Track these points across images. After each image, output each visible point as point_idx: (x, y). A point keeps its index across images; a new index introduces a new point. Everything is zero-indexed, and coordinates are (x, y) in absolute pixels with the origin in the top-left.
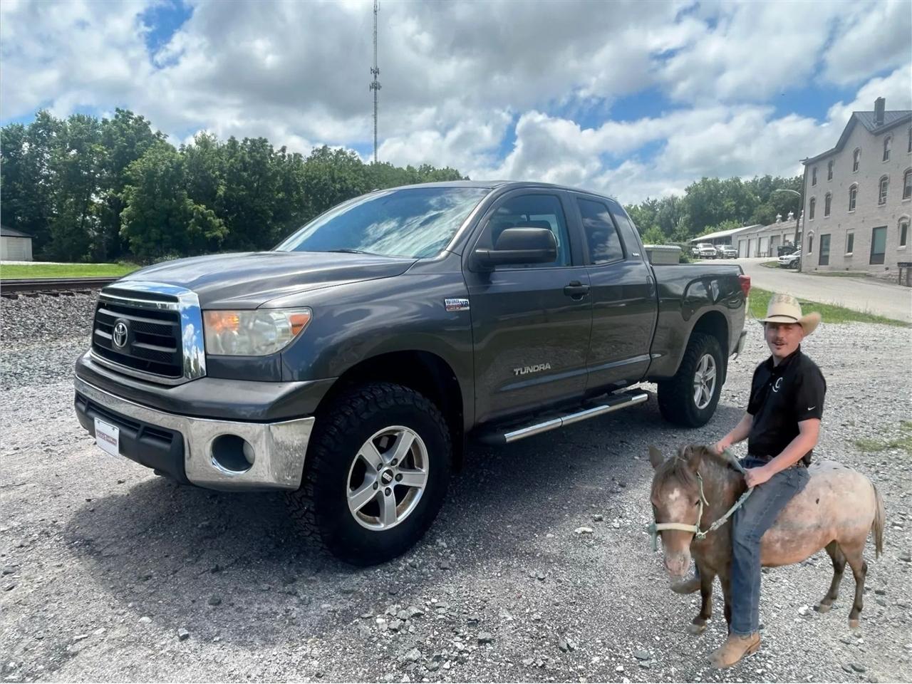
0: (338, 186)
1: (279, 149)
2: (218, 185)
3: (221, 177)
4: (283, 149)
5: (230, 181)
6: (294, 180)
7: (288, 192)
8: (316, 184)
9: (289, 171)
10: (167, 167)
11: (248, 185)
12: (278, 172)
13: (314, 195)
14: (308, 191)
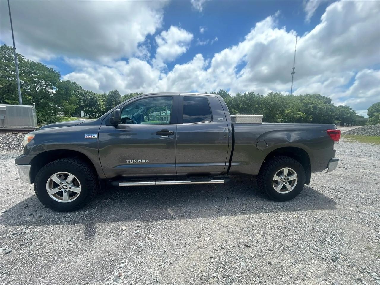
0: (273, 103)
1: (257, 94)
2: (240, 105)
3: (241, 103)
4: (258, 94)
5: (243, 104)
6: (260, 102)
7: (259, 105)
8: (266, 103)
9: (259, 100)
10: (228, 101)
11: (248, 104)
12: (256, 100)
13: (266, 106)
14: (264, 105)
